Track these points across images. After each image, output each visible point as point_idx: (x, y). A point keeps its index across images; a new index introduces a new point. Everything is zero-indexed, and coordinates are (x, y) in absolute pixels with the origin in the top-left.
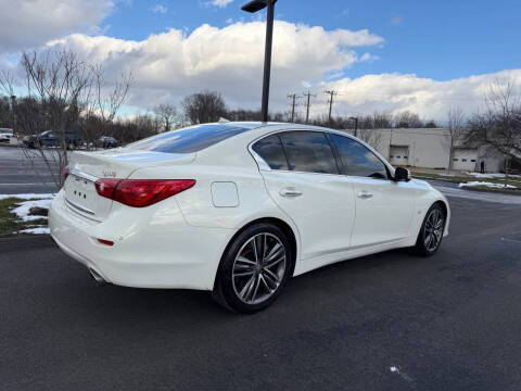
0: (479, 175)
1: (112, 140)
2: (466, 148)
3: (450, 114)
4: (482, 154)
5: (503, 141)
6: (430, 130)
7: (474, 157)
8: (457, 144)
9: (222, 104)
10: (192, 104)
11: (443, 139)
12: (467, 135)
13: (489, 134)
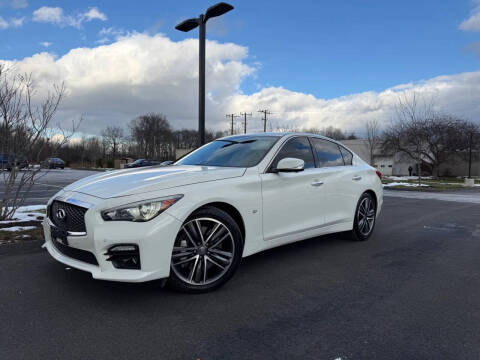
0: (396, 178)
1: (59, 160)
2: (383, 155)
3: (367, 126)
4: (397, 160)
5: (413, 148)
6: (352, 141)
7: (390, 162)
8: (375, 152)
9: (167, 125)
10: (138, 126)
11: (364, 148)
12: (384, 144)
13: (402, 143)
